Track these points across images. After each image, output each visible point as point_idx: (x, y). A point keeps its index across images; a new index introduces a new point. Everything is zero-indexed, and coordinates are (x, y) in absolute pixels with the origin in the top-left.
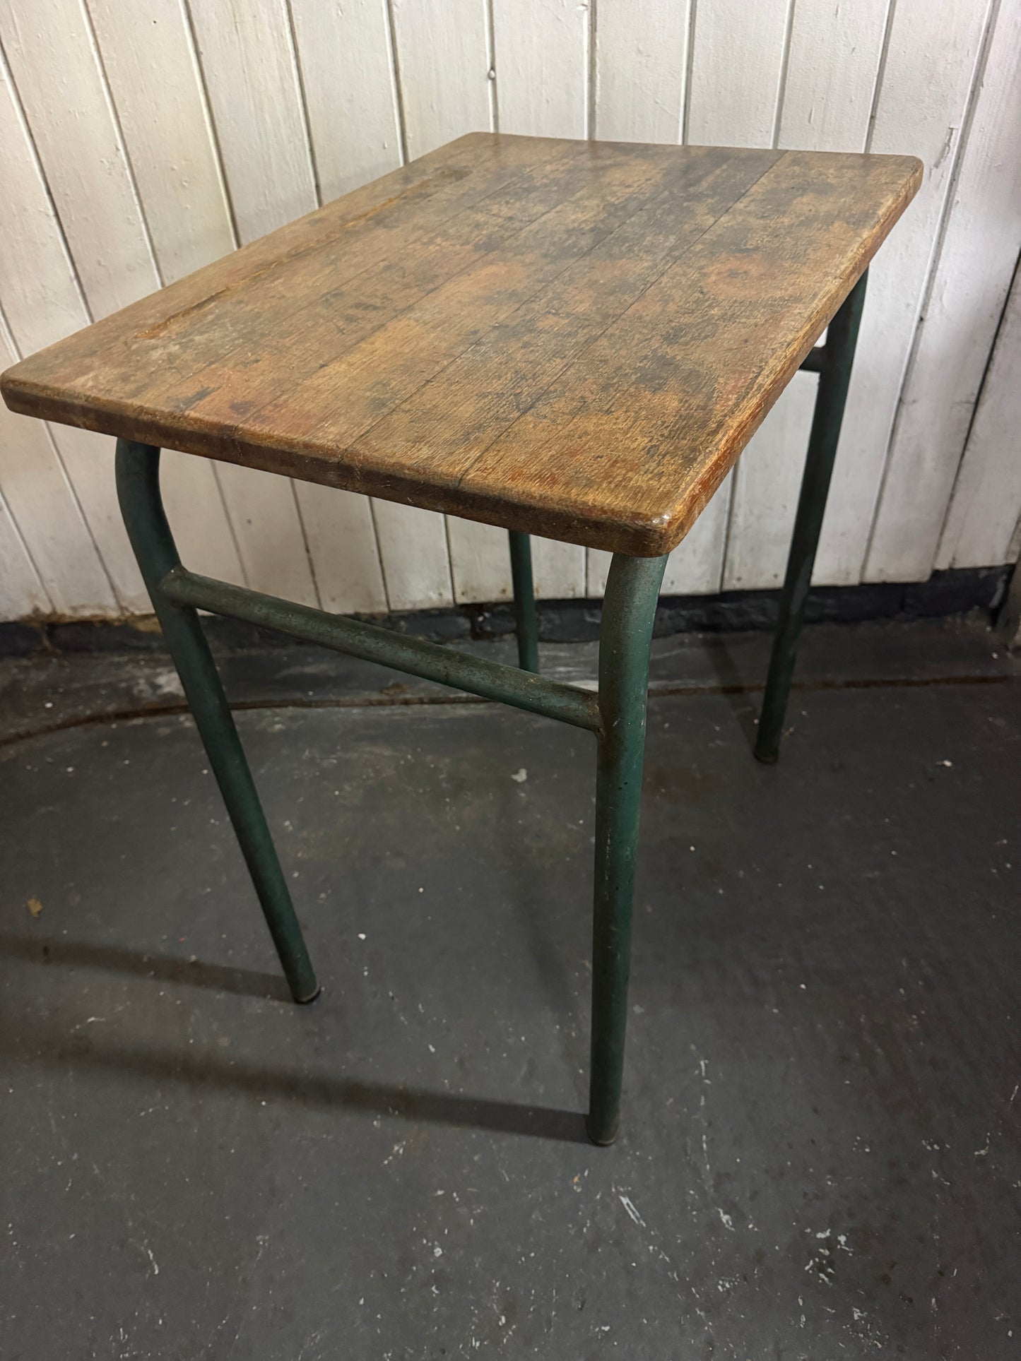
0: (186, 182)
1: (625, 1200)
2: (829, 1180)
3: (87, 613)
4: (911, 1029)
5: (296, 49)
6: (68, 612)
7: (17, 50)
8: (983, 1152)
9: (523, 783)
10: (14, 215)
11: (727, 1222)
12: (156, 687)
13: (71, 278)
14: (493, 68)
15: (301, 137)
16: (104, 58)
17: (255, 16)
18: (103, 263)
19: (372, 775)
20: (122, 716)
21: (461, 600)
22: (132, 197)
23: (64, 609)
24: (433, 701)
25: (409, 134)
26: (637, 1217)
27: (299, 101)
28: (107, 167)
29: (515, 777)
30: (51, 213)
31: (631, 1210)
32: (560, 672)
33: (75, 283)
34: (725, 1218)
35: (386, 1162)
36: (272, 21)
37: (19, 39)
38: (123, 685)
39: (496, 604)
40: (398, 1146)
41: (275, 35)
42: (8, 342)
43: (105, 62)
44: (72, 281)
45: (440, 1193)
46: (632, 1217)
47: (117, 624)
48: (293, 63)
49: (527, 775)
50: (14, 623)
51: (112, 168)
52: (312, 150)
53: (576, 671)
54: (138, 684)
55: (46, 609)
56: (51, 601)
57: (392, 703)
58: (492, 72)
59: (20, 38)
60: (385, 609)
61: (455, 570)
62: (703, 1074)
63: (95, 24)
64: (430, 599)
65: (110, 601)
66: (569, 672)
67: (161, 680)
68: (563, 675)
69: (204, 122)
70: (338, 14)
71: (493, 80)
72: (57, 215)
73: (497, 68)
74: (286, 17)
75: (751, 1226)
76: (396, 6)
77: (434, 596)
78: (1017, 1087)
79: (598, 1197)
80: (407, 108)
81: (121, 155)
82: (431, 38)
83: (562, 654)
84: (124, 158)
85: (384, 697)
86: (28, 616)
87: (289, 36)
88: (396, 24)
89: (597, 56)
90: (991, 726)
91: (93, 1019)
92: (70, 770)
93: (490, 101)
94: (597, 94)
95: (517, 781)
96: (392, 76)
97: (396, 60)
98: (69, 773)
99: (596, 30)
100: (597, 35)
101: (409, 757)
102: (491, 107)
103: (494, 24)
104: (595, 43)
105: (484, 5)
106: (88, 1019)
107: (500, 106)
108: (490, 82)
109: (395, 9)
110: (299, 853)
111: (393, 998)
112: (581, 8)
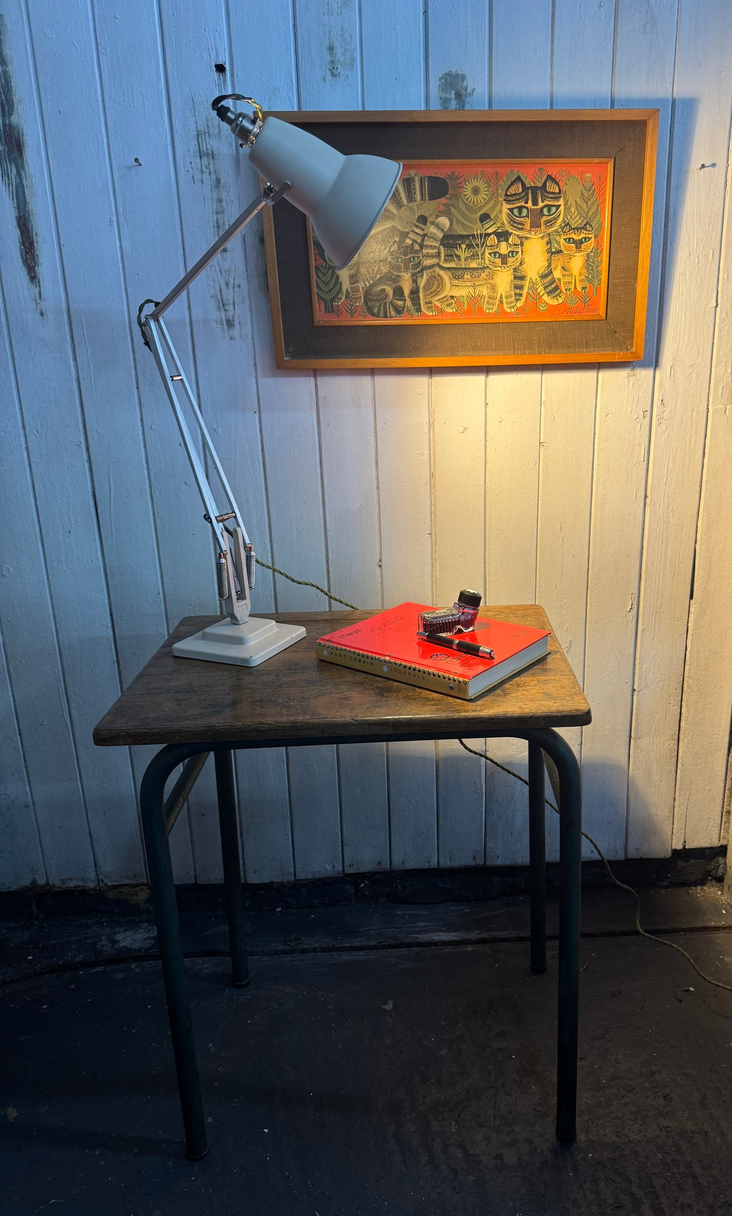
3: (72, 884)
5: (272, 549)
6: (58, 883)
7: (110, 545)
9: (391, 1011)
10: (86, 626)
12: (114, 942)
14: (380, 561)
16: (160, 551)
19: (276, 1007)
20: (86, 965)
21: (349, 870)
22: (163, 618)
23: (55, 881)
24: (324, 950)
28: (151, 603)
29: (384, 1007)
30: (110, 625)
32: (420, 926)
33: (116, 664)
36: (260, 536)
37: (112, 540)
38: (89, 941)
39: (374, 873)
41: (261, 542)
42: (63, 698)
44: (114, 663)
47: (93, 892)
48: (270, 555)
49: (394, 1005)
50: (15, 892)
51: (153, 603)
53: (430, 926)
54: (101, 940)
55: (41, 881)
56: (46, 875)
57: (293, 952)
58: (380, 563)
59: (114, 539)
60: (292, 879)
61: (345, 848)
64: (326, 870)
65: (92, 875)
66: (426, 926)
67: (119, 937)
68: (421, 929)
69: (214, 581)
70: (297, 533)
71: (380, 566)
72: (113, 627)
73: (383, 561)
74: (268, 534)
76: (329, 532)
77: (329, 868)
80: (331, 578)
82: (347, 546)
83: (421, 913)
84: (162, 598)
85: (287, 948)
87: (268, 543)
88: (329, 539)
89: (437, 556)
90: (721, 961)
91: (54, 1201)
92: (45, 1007)
93: (379, 576)
94: (438, 573)
95: (385, 1009)
96: (324, 563)
97: (327, 556)
98: (44, 1009)
99: (436, 545)
100: (437, 547)
101: (305, 993)
102: (379, 579)
103: (382, 541)
104: (436, 551)
105: (377, 533)
106: (50, 1201)
107: (384, 579)
108: (379, 567)
109: (328, 533)
110: (219, 1068)
111: (288, 1176)
112: (428, 535)
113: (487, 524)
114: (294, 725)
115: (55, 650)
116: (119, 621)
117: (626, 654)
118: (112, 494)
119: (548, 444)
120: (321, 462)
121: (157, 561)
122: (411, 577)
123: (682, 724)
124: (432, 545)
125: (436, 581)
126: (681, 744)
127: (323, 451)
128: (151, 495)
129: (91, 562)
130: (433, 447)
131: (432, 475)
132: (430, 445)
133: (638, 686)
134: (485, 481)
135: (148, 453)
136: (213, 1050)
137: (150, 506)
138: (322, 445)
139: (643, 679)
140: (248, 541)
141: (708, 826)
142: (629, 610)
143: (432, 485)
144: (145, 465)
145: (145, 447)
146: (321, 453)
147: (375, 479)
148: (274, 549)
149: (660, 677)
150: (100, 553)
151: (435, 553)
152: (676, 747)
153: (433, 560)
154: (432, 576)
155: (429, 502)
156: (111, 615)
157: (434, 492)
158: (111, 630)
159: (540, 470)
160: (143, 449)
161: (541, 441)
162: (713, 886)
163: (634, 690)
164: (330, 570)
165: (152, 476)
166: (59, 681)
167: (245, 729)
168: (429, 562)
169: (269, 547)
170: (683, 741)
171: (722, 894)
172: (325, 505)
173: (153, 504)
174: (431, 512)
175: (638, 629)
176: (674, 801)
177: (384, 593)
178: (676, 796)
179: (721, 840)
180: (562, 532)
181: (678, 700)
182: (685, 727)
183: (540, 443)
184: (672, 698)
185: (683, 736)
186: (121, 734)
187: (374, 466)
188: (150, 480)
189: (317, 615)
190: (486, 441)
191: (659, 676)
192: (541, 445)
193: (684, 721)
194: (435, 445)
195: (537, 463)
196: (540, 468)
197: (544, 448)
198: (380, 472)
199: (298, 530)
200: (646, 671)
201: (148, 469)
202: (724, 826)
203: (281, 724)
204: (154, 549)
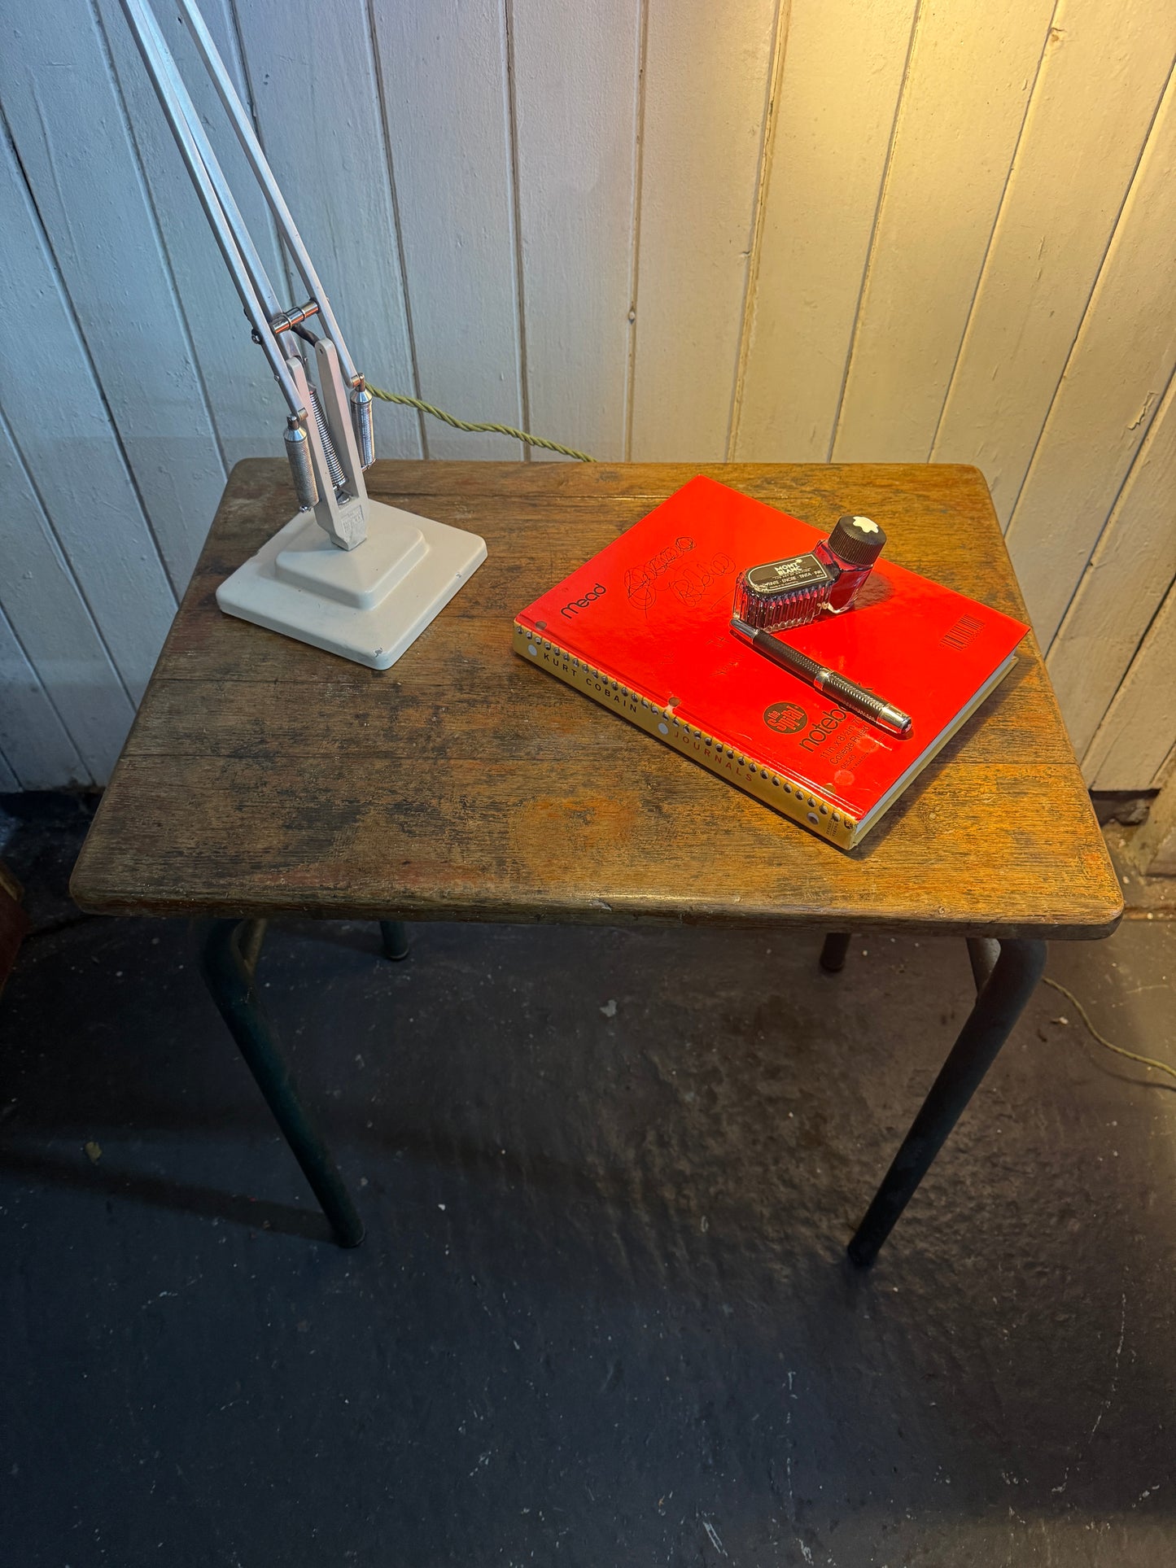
0: (266, 398)
1: (708, 1527)
2: (909, 1513)
4: (1001, 1346)
7: (71, 258)
8: (1060, 1489)
9: (612, 1018)
10: (62, 420)
11: (807, 1555)
13: (127, 480)
14: (633, 309)
15: (404, 362)
16: (175, 272)
17: (358, 242)
18: (164, 469)
19: (449, 998)
25: (530, 367)
26: (719, 1546)
27: (405, 328)
28: (175, 379)
29: (603, 1010)
30: (106, 418)
31: (714, 1538)
33: (131, 486)
34: (805, 1550)
35: (472, 1474)
37: (73, 248)
40: (483, 1456)
43: (176, 276)
44: (127, 483)
45: (526, 1511)
46: (715, 1545)
49: (617, 1008)
51: (180, 380)
52: (416, 375)
55: (84, 781)
56: (90, 774)
58: (632, 314)
59: (76, 247)
62: (791, 1388)
63: (166, 238)
70: (456, 246)
71: (633, 321)
72: (112, 420)
73: (639, 309)
75: (830, 1561)
78: (1100, 1417)
79: (682, 1522)
80: (529, 342)
81: (191, 368)
82: (564, 276)
84: (195, 372)
86: (64, 787)
87: (396, 264)
88: (524, 259)
89: (755, 302)
90: (1114, 974)
91: (165, 1293)
92: (119, 974)
93: (628, 341)
94: (752, 339)
95: (605, 1015)
96: (515, 310)
97: (521, 294)
98: (118, 978)
99: (757, 278)
100: (757, 283)
101: (489, 976)
102: (628, 346)
103: (640, 266)
104: (755, 290)
105: (630, 247)
106: (159, 1293)
107: (638, 347)
108: (628, 322)
109: (524, 245)
110: (372, 1097)
111: (475, 1284)
112: (743, 256)
113: (878, 234)
114: (478, 904)
115: (15, 459)
116: (121, 410)
117: (1097, 506)
118: (51, 145)
119: (1070, 35)
120: (509, 69)
121: (172, 294)
122: (694, 344)
123: (1158, 623)
124: (748, 275)
125: (746, 355)
126: (1143, 651)
127: (515, 42)
128: (135, 145)
129: (40, 294)
130: (783, 35)
131: (771, 108)
132: (775, 28)
133: (1101, 560)
134: (894, 126)
135: (110, 41)
136: (363, 1065)
137: (138, 174)
138: (515, 22)
139: (1115, 548)
140: (351, 371)
141: (1141, 764)
142: (1132, 427)
143: (767, 132)
144: (109, 73)
145: (100, 23)
146: (510, 46)
147: (634, 117)
148: (409, 277)
149: (1147, 546)
150: (54, 275)
151: (752, 294)
152: (1131, 655)
153: (746, 308)
154: (740, 343)
155: (754, 179)
156: (104, 397)
157: (769, 153)
158: (109, 425)
159: (1031, 103)
160: (95, 28)
161: (1053, 25)
162: (1114, 830)
163: (1090, 564)
164: (526, 326)
165: (129, 100)
166: (36, 511)
167: (378, 907)
168: (737, 315)
169: (398, 273)
170: (1148, 648)
171: (1127, 846)
172: (518, 180)
173: (142, 168)
174: (756, 201)
175: (1138, 460)
176: (1099, 728)
177: (636, 377)
178: (1103, 723)
179: (1154, 782)
180: (1042, 260)
181: (1165, 582)
182: (1161, 628)
183: (1050, 30)
184: (1155, 579)
185: (1151, 642)
186: (126, 900)
187: (636, 84)
188: (125, 110)
189: (506, 475)
190: (916, 19)
191: (1146, 543)
192: (1050, 37)
193: (1162, 619)
194: (787, 30)
195: (1030, 86)
196: (1033, 98)
197: (1057, 44)
198: (647, 98)
199: (459, 237)
200: (1124, 535)
201: (117, 81)
202: (1168, 765)
203: (452, 902)
204: (162, 270)
